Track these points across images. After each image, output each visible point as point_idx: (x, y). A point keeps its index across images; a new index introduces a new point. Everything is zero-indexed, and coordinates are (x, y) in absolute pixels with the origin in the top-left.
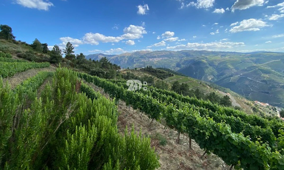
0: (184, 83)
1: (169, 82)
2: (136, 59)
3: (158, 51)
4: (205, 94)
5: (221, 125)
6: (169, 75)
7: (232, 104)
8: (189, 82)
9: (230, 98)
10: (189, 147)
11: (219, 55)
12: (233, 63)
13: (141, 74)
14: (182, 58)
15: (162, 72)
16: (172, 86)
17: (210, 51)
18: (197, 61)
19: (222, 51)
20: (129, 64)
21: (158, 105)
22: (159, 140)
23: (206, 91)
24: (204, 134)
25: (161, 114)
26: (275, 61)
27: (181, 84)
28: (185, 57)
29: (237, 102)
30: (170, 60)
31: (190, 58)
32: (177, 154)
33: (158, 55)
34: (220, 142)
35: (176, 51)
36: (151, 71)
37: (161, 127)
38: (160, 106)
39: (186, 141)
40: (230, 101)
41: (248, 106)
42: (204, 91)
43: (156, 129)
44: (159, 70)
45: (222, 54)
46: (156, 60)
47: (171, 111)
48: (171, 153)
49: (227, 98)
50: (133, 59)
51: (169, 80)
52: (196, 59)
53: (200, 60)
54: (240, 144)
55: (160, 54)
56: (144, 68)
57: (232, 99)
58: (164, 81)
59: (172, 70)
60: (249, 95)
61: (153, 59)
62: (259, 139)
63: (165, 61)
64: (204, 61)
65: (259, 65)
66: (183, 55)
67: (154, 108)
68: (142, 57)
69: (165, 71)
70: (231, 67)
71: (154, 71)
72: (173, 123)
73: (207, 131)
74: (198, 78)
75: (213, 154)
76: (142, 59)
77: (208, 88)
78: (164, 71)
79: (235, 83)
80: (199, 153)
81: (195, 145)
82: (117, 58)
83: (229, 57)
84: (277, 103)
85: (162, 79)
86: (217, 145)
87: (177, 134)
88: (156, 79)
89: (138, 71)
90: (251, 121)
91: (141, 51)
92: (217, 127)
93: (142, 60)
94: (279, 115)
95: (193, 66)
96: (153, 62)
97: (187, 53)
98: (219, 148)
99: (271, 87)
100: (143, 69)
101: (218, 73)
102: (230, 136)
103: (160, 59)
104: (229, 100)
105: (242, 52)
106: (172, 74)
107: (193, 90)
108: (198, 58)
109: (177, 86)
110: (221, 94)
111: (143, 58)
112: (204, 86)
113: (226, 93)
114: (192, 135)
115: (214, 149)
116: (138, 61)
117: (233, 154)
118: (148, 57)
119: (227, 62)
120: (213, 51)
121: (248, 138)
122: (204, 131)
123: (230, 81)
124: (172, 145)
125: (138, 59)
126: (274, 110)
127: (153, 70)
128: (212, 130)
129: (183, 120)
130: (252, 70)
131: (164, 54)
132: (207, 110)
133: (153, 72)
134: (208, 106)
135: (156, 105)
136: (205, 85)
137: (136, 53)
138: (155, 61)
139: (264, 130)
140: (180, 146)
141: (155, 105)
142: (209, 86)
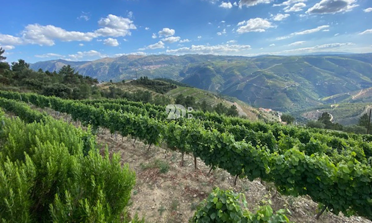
0: (190, 96)
1: (172, 96)
2: (123, 68)
3: (155, 56)
4: (212, 106)
5: (224, 135)
6: (171, 87)
7: (239, 113)
8: (195, 94)
9: (236, 108)
10: (194, 167)
11: (226, 60)
12: (240, 69)
13: (132, 88)
14: (185, 64)
15: (162, 84)
16: (175, 101)
17: (217, 56)
18: (202, 68)
19: (229, 55)
20: (112, 75)
21: (156, 124)
22: (159, 168)
23: (213, 102)
24: (209, 148)
25: (160, 136)
26: (277, 65)
27: (186, 97)
28: (190, 64)
29: (244, 111)
30: (171, 67)
31: (195, 65)
32: (182, 179)
33: (156, 61)
34: (225, 153)
35: (179, 55)
36: (147, 84)
37: (161, 151)
38: (158, 125)
39: (191, 162)
40: (236, 111)
41: (254, 114)
42: (211, 103)
43: (156, 156)
44: (158, 81)
45: (229, 59)
46: (152, 68)
47: (172, 129)
48: (174, 180)
49: (234, 107)
50: (118, 67)
51: (171, 94)
52: (202, 66)
53: (206, 67)
54: (243, 152)
55: (157, 59)
56: (136, 79)
57: (239, 108)
58: (165, 95)
59: (175, 81)
60: (255, 102)
61: (148, 66)
62: (259, 143)
63: (165, 70)
64: (210, 67)
65: (264, 70)
66: (187, 61)
67: (151, 130)
68: (131, 64)
69: (166, 83)
70: (238, 73)
71: (152, 83)
72: (176, 143)
73: (211, 144)
74: (204, 88)
75: (219, 169)
76: (133, 67)
77: (215, 99)
78: (164, 82)
79: (242, 91)
80: (205, 171)
81: (201, 163)
82: (90, 66)
83: (236, 62)
84: (279, 108)
85: (162, 93)
86: (223, 157)
87: (181, 156)
88: (154, 94)
89: (128, 84)
90: (255, 128)
91: (129, 55)
92: (222, 138)
93: (133, 69)
94: (280, 120)
95: (199, 74)
96: (149, 71)
97: (191, 58)
98: (224, 159)
99: (274, 93)
100: (134, 81)
101: (225, 81)
102: (233, 145)
103: (157, 67)
104: (236, 109)
105: (248, 56)
106: (174, 85)
107: (200, 102)
108: (203, 65)
109: (182, 100)
110: (228, 104)
111: (133, 65)
112: (210, 97)
113: (233, 102)
114: (197, 153)
115: (219, 162)
116: (127, 70)
117: (237, 163)
118: (140, 64)
119: (233, 68)
120: (220, 55)
121: (250, 144)
122: (209, 144)
123: (237, 89)
124: (175, 169)
125: (125, 67)
126: (276, 115)
127: (149, 82)
128: (217, 142)
129: (187, 137)
130: (257, 75)
131: (163, 59)
132: (213, 123)
133: (150, 84)
134: (214, 119)
135: (154, 126)
136: (212, 95)
137: (122, 58)
138: (151, 70)
139: (266, 134)
140: (185, 168)
141: (152, 126)
142: (216, 96)
